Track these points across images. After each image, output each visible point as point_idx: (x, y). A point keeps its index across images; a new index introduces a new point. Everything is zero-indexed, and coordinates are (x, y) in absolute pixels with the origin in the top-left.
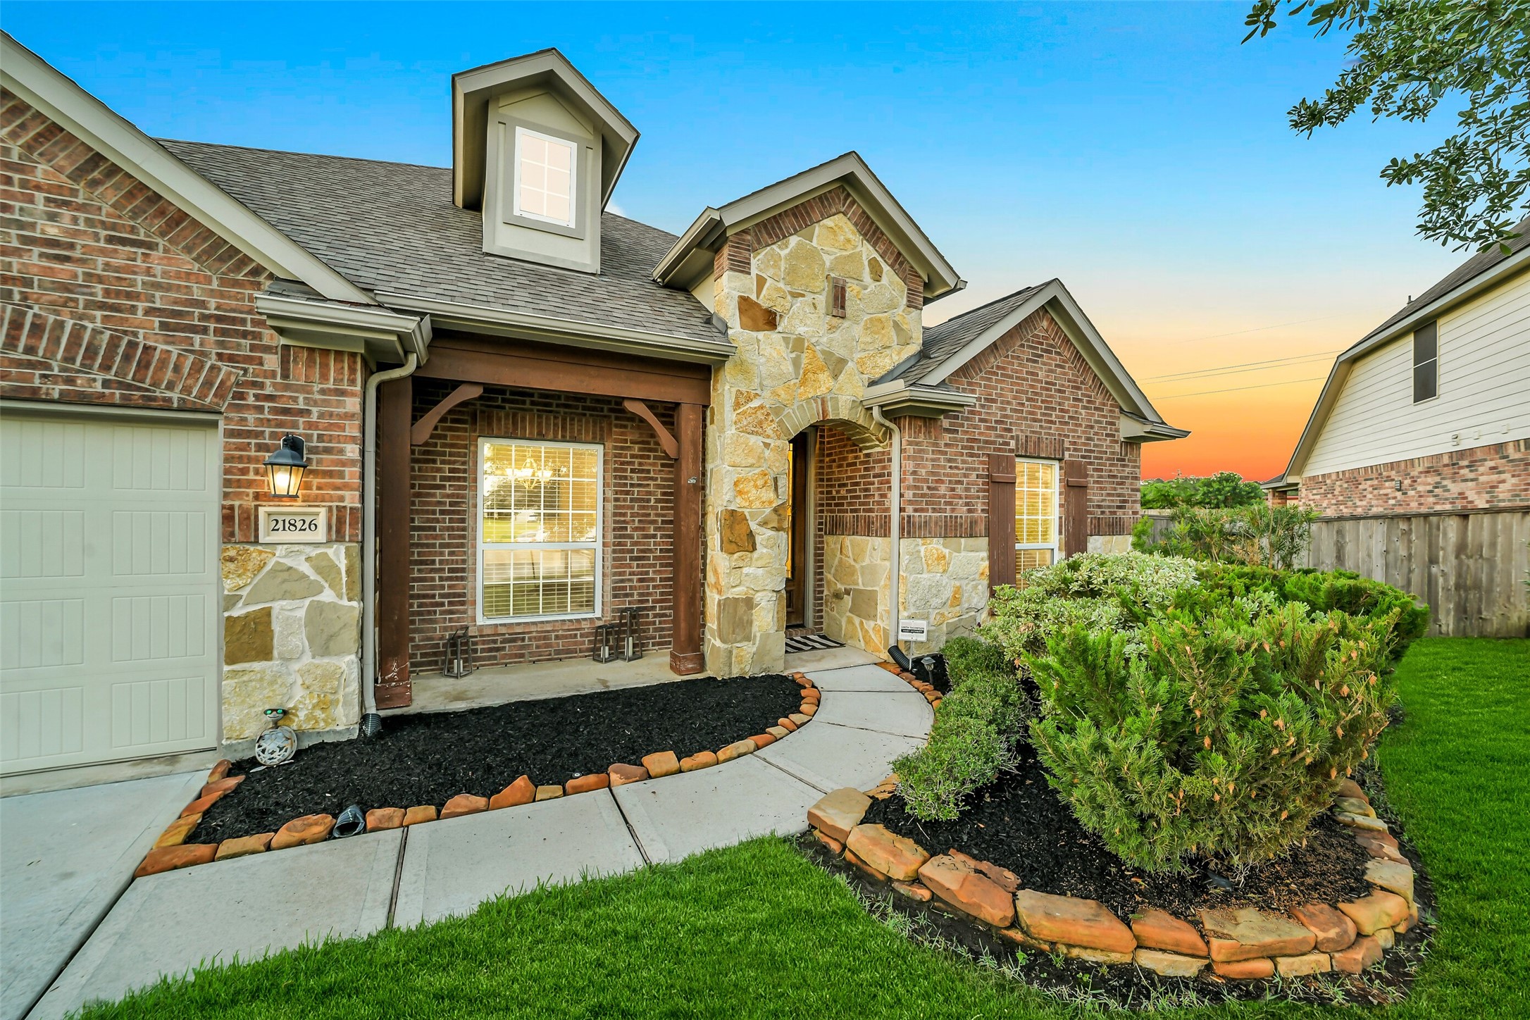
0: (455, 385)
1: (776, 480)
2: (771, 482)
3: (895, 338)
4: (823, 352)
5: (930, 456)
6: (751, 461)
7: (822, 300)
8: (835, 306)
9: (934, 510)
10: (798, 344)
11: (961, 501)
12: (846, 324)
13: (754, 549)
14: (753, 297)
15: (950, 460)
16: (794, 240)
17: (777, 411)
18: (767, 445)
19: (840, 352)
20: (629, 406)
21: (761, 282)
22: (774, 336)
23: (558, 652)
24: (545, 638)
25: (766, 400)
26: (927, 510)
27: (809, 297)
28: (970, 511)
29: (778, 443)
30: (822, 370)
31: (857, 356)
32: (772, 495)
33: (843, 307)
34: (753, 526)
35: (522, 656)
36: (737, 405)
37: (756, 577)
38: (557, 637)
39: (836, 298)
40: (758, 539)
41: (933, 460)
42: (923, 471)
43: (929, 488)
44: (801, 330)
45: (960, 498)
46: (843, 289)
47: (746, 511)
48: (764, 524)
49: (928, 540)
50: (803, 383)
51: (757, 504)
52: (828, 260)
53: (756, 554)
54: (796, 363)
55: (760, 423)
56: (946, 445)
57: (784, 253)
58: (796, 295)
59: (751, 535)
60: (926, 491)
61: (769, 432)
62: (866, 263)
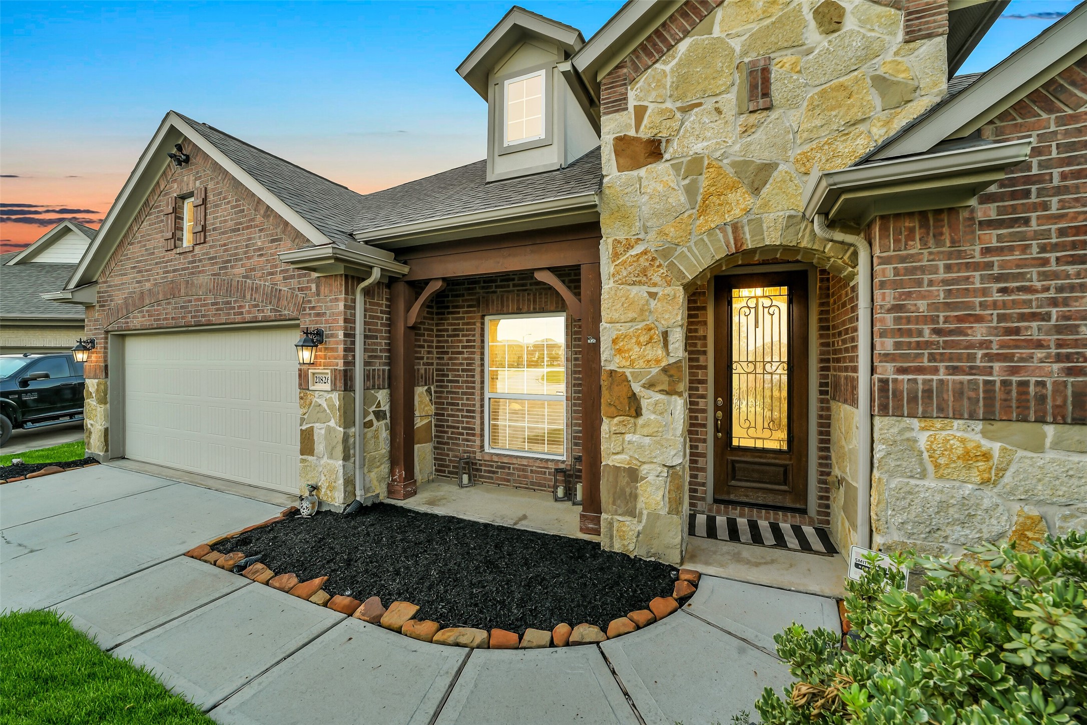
1: (665, 335)
2: (658, 336)
3: (878, 102)
4: (734, 164)
5: (942, 275)
6: (631, 315)
7: (730, 100)
8: (752, 97)
9: (954, 370)
10: (695, 165)
11: (1039, 354)
12: (774, 115)
13: (638, 413)
14: (632, 133)
15: (999, 278)
16: (683, 47)
17: (666, 253)
18: (653, 295)
19: (760, 156)
21: (640, 112)
22: (660, 167)
23: (533, 483)
24: (523, 470)
25: (652, 242)
26: (936, 371)
27: (709, 104)
28: (1073, 371)
29: (668, 290)
30: (733, 188)
31: (792, 154)
32: (660, 352)
33: (766, 94)
34: (637, 388)
35: (508, 481)
36: (616, 255)
37: (641, 447)
38: (532, 471)
39: (753, 87)
40: (644, 403)
41: (945, 282)
42: (922, 305)
43: (937, 332)
44: (698, 147)
45: (1039, 345)
46: (766, 71)
47: (628, 372)
48: (650, 385)
49: (938, 424)
50: (703, 211)
51: (641, 363)
52: (736, 45)
53: (640, 421)
54: (691, 191)
55: (644, 272)
56: (987, 251)
57: (668, 68)
58: (685, 110)
59: (634, 398)
60: (927, 336)
61: (656, 278)
62: (809, 17)
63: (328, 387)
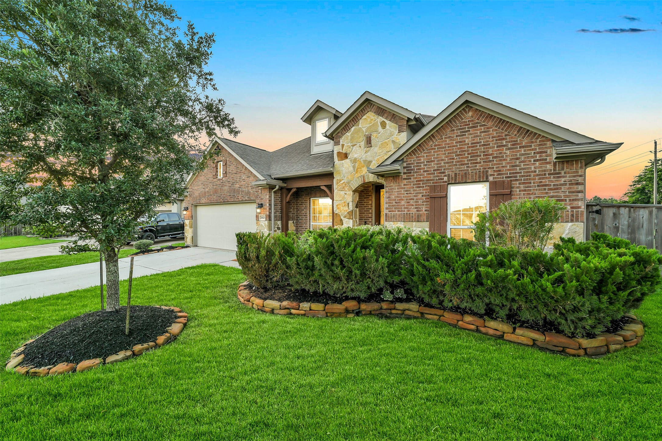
0: (291, 189)
1: (348, 204)
2: (346, 205)
3: (393, 147)
4: (363, 160)
5: (397, 190)
6: (341, 199)
7: (363, 144)
8: (367, 144)
9: (399, 211)
10: (355, 161)
11: (413, 207)
12: (372, 148)
13: (342, 224)
14: (341, 151)
15: (406, 191)
16: (353, 129)
17: (348, 183)
18: (346, 194)
19: (369, 159)
20: (322, 187)
21: (343, 145)
22: (347, 160)
25: (345, 180)
26: (395, 211)
27: (358, 145)
28: (418, 211)
29: (349, 192)
30: (363, 167)
31: (376, 159)
32: (347, 208)
33: (370, 143)
34: (342, 218)
36: (337, 183)
39: (367, 141)
40: (344, 222)
41: (397, 192)
42: (393, 197)
43: (396, 203)
44: (356, 156)
45: (413, 205)
46: (370, 137)
47: (340, 214)
48: (345, 217)
49: (396, 223)
50: (357, 172)
51: (343, 211)
52: (364, 129)
53: (343, 226)
54: (354, 167)
55: (344, 188)
56: (404, 185)
57: (349, 134)
58: (353, 146)
59: (341, 221)
60: (394, 204)
61: (346, 189)
62: (379, 124)
63: (264, 220)
